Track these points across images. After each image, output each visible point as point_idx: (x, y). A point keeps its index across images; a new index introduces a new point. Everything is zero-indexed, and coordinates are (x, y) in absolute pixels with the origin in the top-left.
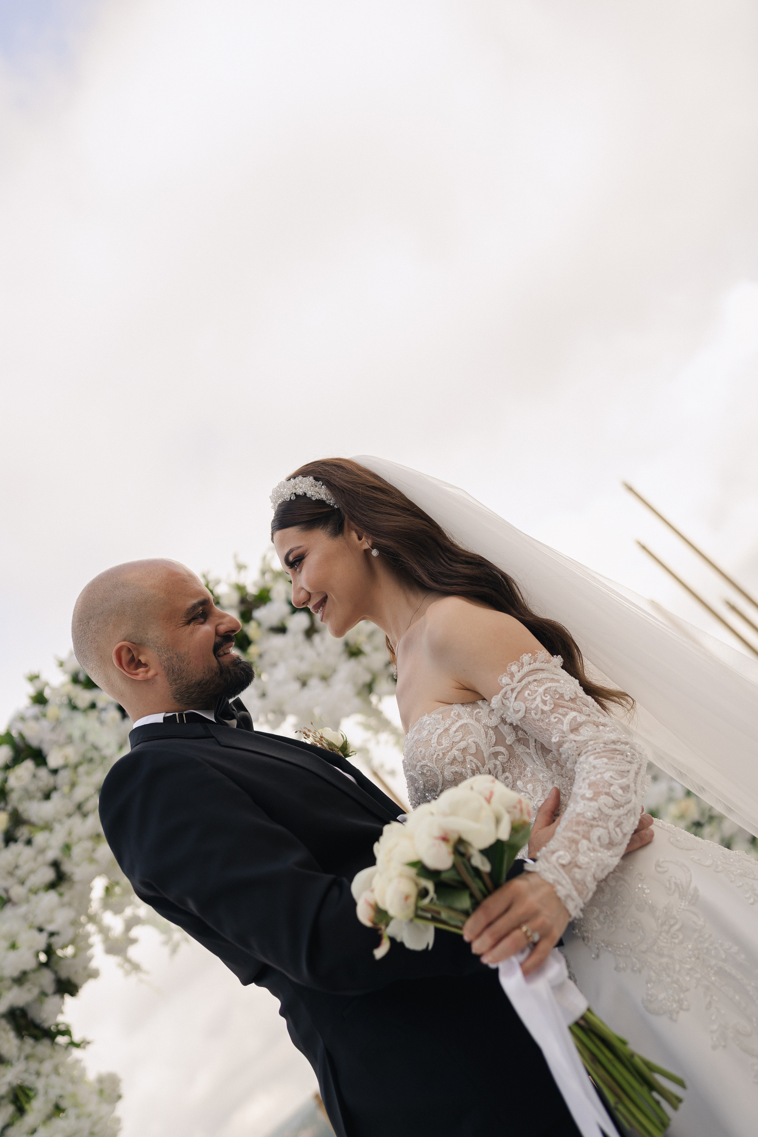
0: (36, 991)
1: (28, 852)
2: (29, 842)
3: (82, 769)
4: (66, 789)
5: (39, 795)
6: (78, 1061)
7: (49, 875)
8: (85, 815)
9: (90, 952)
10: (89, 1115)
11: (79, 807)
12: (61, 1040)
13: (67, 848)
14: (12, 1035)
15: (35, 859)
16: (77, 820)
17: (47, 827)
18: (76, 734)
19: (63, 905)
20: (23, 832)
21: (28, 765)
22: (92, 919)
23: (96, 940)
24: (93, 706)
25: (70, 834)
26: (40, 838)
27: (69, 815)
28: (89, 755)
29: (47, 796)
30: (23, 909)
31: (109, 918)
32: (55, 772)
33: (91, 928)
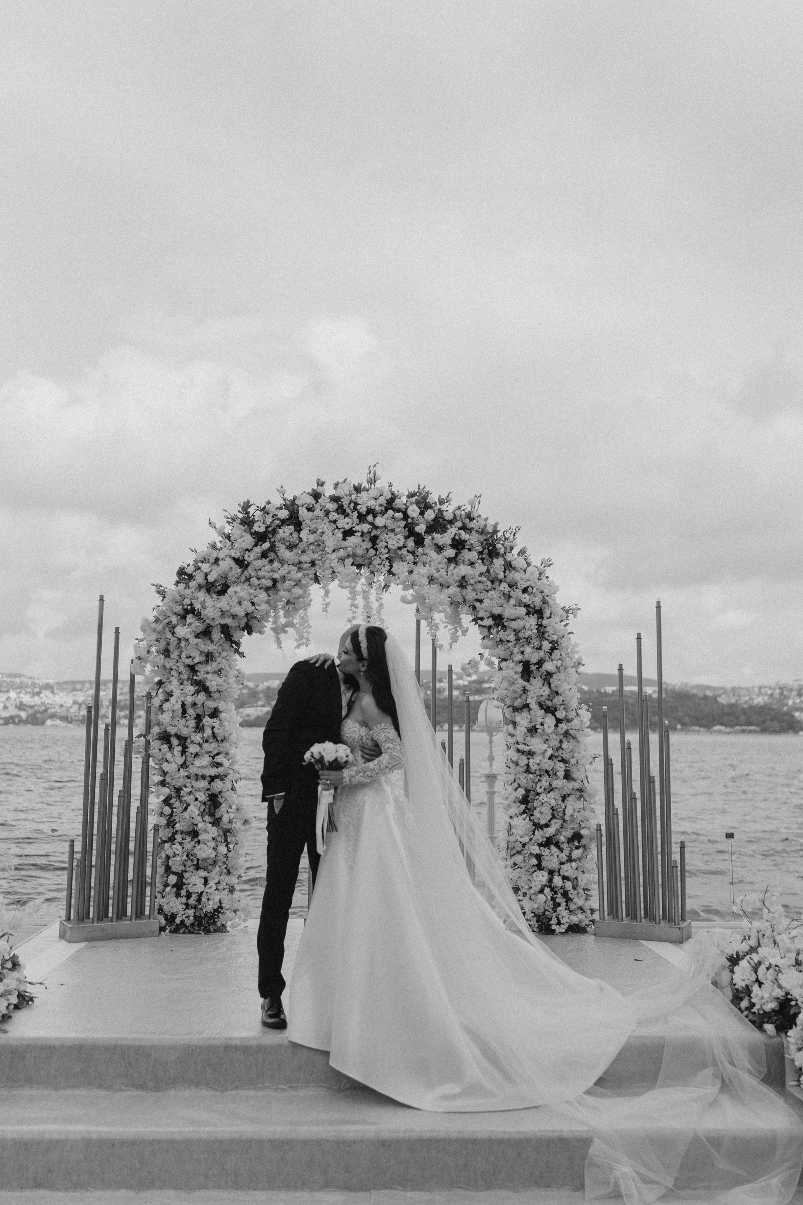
0: (237, 624)
1: (268, 568)
2: (271, 561)
3: (312, 547)
4: (300, 552)
5: (288, 544)
6: (236, 659)
7: (269, 583)
8: (300, 569)
9: (266, 624)
10: (229, 684)
11: (300, 563)
12: (234, 645)
13: (284, 578)
14: (219, 633)
15: (269, 572)
16: (295, 568)
17: (282, 562)
18: (320, 531)
19: (268, 602)
20: (271, 555)
21: (292, 527)
22: (275, 609)
23: (271, 619)
24: (335, 522)
25: (289, 573)
26: (276, 564)
27: (294, 565)
28: (320, 543)
29: (291, 547)
30: (252, 591)
31: (281, 613)
32: (301, 540)
33: (272, 614)
